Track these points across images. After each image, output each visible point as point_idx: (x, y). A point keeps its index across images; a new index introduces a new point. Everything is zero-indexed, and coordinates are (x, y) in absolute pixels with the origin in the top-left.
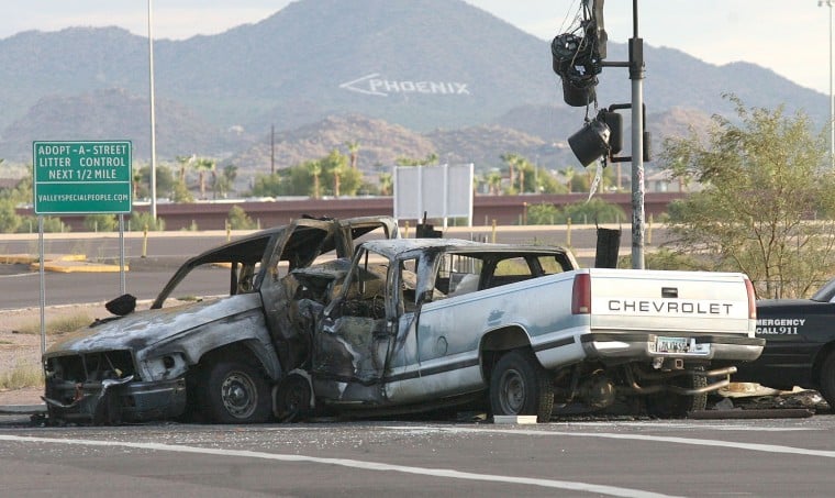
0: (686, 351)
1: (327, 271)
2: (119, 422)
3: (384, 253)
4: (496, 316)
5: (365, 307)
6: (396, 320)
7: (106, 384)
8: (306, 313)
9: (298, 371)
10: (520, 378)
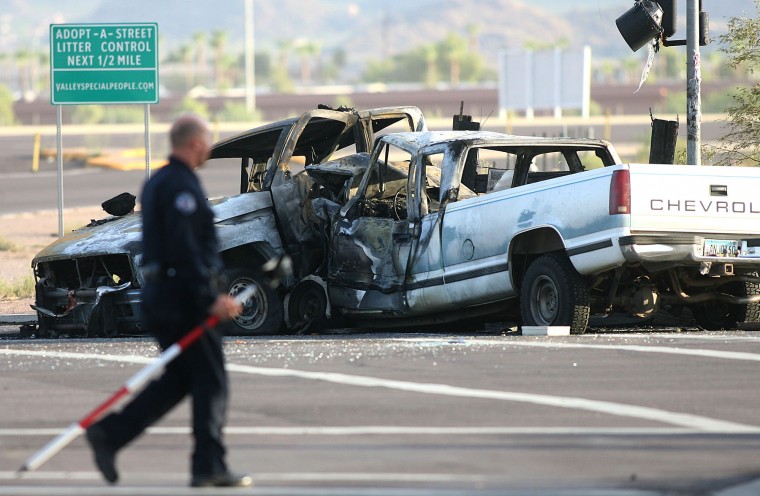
0: (736, 255)
1: (344, 168)
2: (115, 333)
3: (406, 148)
4: (527, 216)
5: (386, 206)
6: (418, 221)
7: (101, 291)
8: (321, 214)
9: (313, 277)
10: (552, 285)
